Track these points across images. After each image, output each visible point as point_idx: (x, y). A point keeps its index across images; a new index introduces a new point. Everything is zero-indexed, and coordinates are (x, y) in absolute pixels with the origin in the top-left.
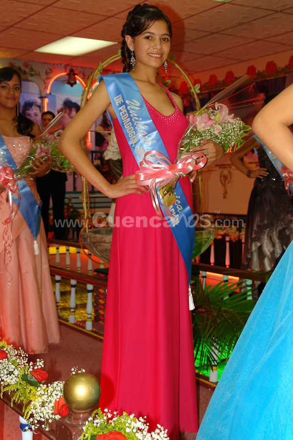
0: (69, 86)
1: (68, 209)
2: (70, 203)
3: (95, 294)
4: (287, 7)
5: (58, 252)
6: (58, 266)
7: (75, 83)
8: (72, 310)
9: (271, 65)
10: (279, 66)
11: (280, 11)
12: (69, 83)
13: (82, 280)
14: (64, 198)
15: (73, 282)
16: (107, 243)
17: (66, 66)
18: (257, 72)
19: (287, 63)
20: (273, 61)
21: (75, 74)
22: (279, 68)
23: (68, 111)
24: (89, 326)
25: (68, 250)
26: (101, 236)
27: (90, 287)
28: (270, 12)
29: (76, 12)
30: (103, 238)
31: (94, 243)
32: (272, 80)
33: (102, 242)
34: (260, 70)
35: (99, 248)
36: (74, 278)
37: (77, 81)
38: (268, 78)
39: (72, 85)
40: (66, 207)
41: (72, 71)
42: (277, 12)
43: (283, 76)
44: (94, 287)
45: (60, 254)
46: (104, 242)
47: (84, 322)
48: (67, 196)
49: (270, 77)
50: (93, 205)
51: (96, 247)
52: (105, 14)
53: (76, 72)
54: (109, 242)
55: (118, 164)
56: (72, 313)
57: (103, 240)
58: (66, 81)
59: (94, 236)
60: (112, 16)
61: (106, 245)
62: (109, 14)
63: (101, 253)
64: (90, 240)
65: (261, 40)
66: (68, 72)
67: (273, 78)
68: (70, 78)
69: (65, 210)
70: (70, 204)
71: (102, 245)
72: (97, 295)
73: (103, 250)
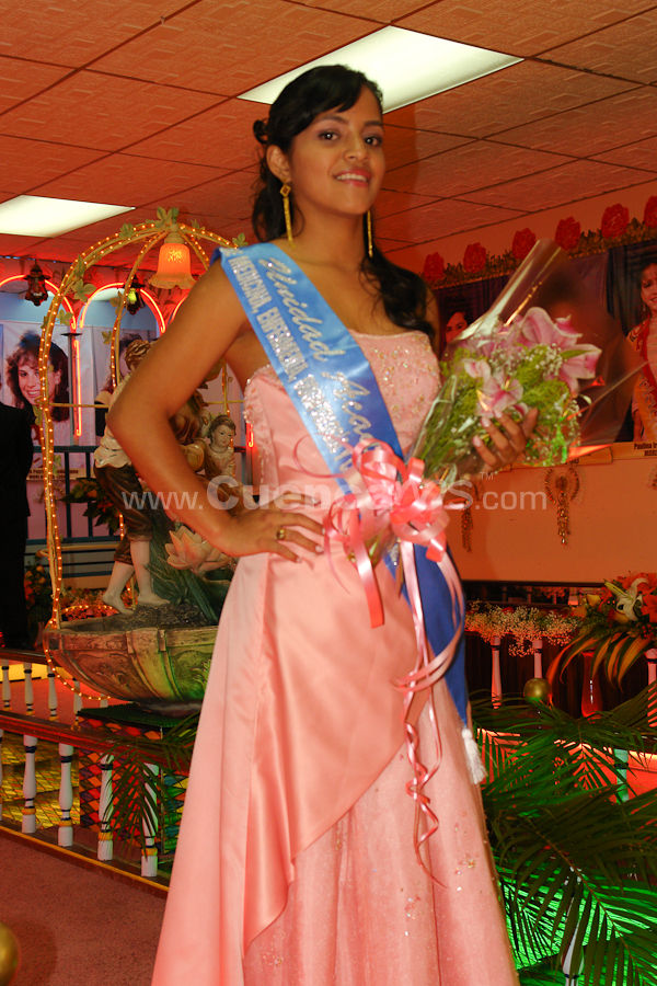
0: (31, 303)
1: (34, 579)
2: (38, 565)
3: (81, 766)
4: (498, 129)
5: (6, 676)
6: (7, 709)
7: (45, 297)
8: (28, 804)
9: (475, 251)
10: (491, 255)
11: (484, 139)
12: (30, 297)
13: (50, 733)
14: (23, 554)
15: (30, 741)
16: (103, 650)
17: (23, 260)
18: (446, 267)
19: (509, 248)
20: (478, 244)
21: (43, 278)
22: (493, 257)
23: (31, 358)
24: (65, 837)
25: (28, 671)
26: (89, 636)
27: (66, 750)
28: (462, 141)
29: (37, 143)
30: (92, 639)
31: (73, 652)
32: (476, 283)
33: (91, 649)
34: (452, 264)
35: (84, 662)
36: (31, 733)
37: (50, 293)
38: (471, 281)
39: (37, 302)
40: (28, 574)
41: (36, 269)
42: (478, 139)
43: (501, 275)
44: (75, 748)
45: (12, 681)
46: (96, 649)
47: (55, 829)
48: (29, 549)
49: (473, 277)
50: (69, 570)
51: (78, 662)
52: (102, 147)
53: (45, 273)
54: (105, 647)
55: (125, 475)
56: (30, 811)
57: (93, 644)
58: (25, 294)
59: (73, 636)
60: (118, 152)
61: (101, 655)
62: (110, 147)
63: (90, 674)
64: (63, 645)
65: (449, 198)
66: (28, 272)
67: (481, 279)
68: (31, 286)
69: (27, 582)
70: (39, 569)
71: (92, 657)
72: (86, 769)
73: (93, 667)
